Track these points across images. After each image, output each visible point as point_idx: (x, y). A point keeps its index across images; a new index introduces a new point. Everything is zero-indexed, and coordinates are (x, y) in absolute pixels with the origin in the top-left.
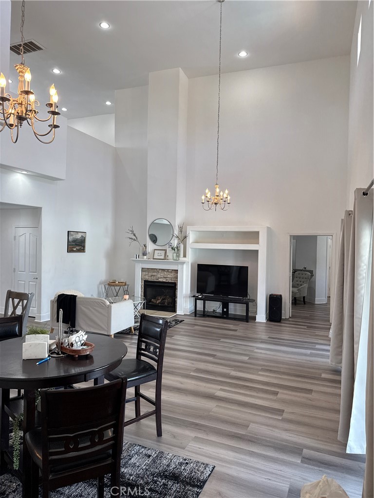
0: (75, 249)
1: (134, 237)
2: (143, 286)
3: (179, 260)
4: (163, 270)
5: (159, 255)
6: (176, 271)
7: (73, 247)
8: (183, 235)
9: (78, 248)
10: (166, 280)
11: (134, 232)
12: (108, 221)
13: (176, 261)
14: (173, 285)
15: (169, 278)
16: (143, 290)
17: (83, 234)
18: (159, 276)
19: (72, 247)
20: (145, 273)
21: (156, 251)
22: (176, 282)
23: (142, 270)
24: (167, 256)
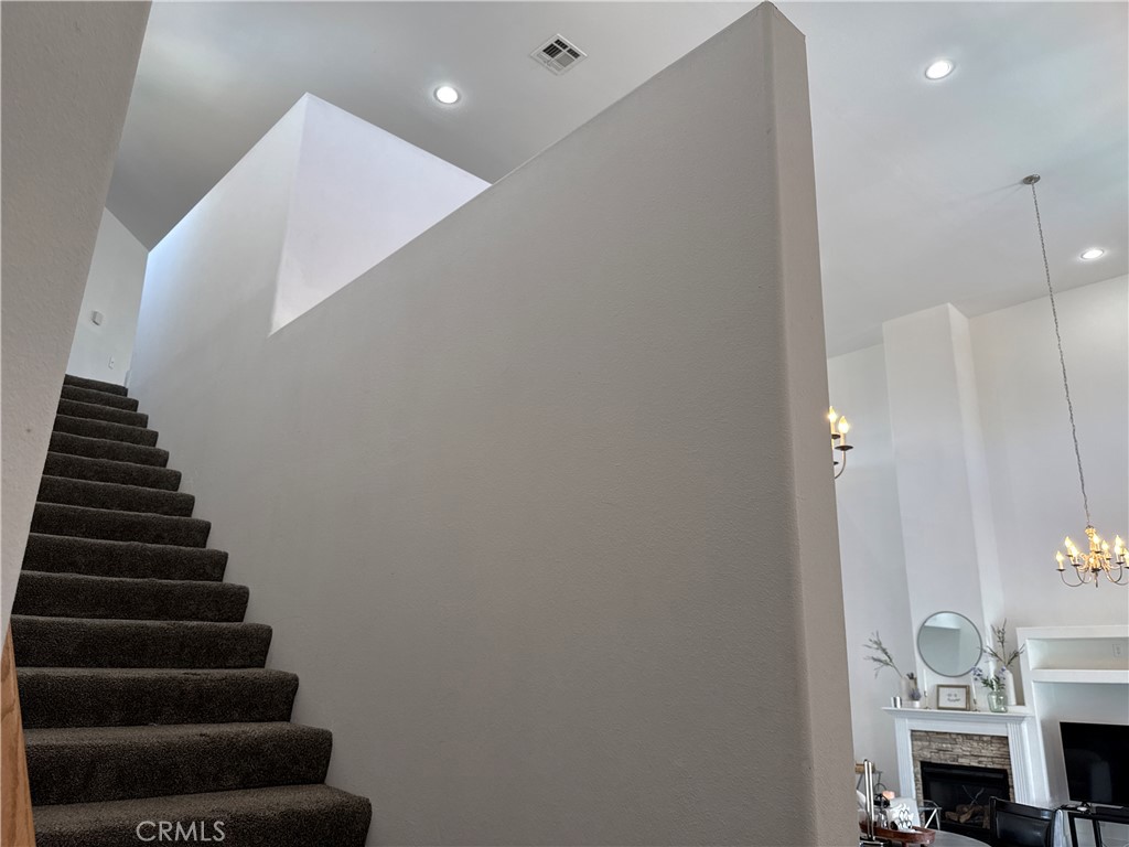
1: (884, 658)
2: (919, 776)
3: (1006, 712)
4: (968, 737)
5: (951, 699)
6: (1004, 740)
8: (1009, 649)
10: (979, 762)
11: (884, 646)
13: (1000, 714)
14: (1001, 776)
15: (986, 758)
16: (920, 786)
18: (958, 750)
20: (919, 743)
21: (941, 689)
22: (1006, 767)
23: (912, 735)
24: (972, 701)
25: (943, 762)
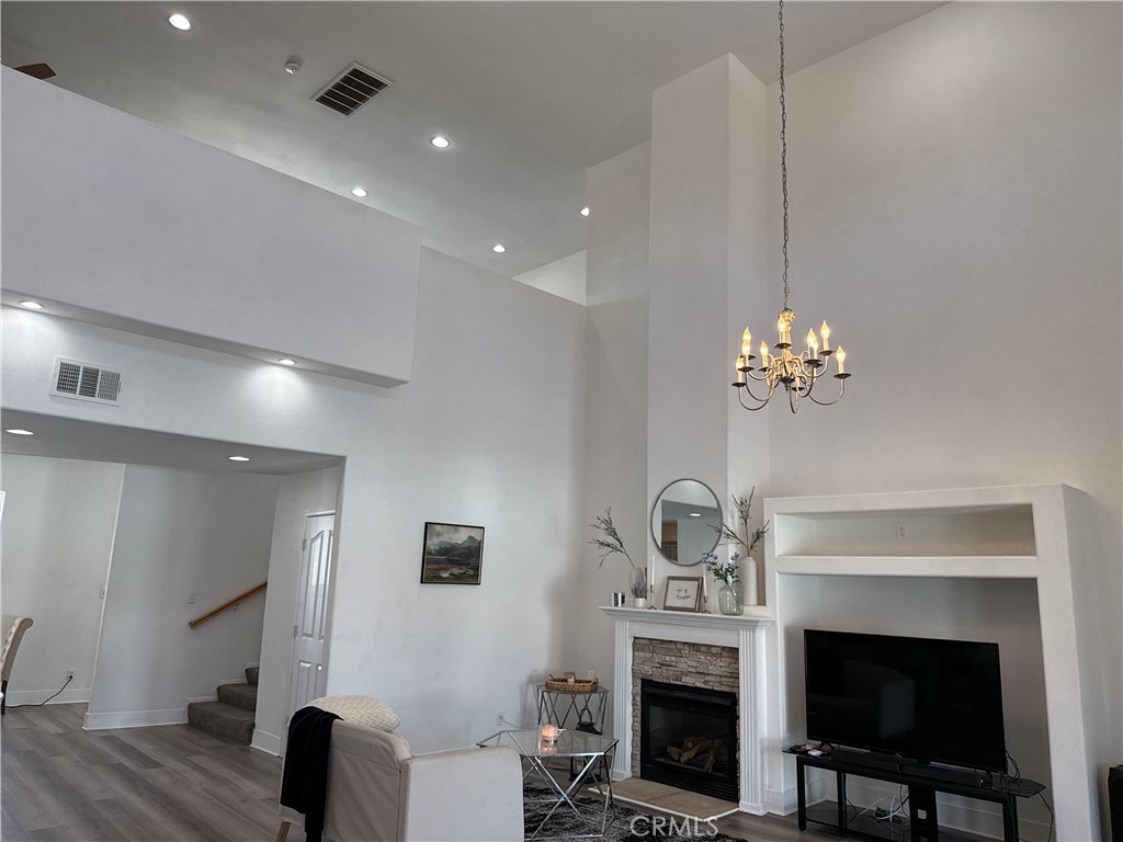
0: (445, 575)
1: (611, 540)
2: (639, 699)
3: (740, 614)
4: (695, 647)
5: (680, 595)
6: (734, 652)
7: (441, 569)
8: (752, 530)
9: (456, 571)
10: (706, 682)
11: (614, 526)
12: (561, 499)
13: (733, 617)
14: (727, 702)
15: (708, 677)
16: (639, 713)
17: (475, 534)
18: (682, 666)
19: (435, 567)
20: (641, 654)
21: (671, 582)
22: (735, 690)
23: (634, 644)
24: (702, 599)
25: (665, 681)
